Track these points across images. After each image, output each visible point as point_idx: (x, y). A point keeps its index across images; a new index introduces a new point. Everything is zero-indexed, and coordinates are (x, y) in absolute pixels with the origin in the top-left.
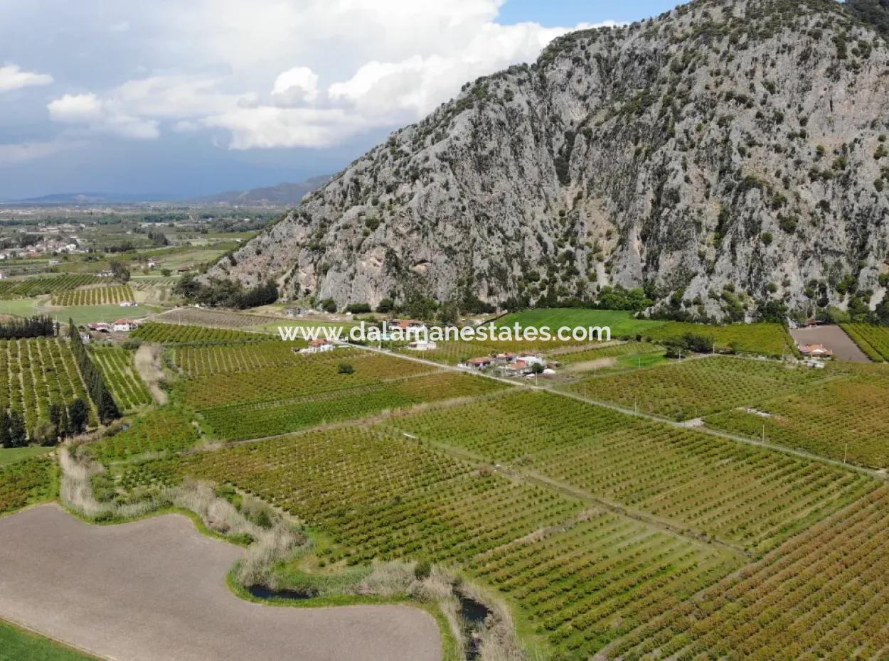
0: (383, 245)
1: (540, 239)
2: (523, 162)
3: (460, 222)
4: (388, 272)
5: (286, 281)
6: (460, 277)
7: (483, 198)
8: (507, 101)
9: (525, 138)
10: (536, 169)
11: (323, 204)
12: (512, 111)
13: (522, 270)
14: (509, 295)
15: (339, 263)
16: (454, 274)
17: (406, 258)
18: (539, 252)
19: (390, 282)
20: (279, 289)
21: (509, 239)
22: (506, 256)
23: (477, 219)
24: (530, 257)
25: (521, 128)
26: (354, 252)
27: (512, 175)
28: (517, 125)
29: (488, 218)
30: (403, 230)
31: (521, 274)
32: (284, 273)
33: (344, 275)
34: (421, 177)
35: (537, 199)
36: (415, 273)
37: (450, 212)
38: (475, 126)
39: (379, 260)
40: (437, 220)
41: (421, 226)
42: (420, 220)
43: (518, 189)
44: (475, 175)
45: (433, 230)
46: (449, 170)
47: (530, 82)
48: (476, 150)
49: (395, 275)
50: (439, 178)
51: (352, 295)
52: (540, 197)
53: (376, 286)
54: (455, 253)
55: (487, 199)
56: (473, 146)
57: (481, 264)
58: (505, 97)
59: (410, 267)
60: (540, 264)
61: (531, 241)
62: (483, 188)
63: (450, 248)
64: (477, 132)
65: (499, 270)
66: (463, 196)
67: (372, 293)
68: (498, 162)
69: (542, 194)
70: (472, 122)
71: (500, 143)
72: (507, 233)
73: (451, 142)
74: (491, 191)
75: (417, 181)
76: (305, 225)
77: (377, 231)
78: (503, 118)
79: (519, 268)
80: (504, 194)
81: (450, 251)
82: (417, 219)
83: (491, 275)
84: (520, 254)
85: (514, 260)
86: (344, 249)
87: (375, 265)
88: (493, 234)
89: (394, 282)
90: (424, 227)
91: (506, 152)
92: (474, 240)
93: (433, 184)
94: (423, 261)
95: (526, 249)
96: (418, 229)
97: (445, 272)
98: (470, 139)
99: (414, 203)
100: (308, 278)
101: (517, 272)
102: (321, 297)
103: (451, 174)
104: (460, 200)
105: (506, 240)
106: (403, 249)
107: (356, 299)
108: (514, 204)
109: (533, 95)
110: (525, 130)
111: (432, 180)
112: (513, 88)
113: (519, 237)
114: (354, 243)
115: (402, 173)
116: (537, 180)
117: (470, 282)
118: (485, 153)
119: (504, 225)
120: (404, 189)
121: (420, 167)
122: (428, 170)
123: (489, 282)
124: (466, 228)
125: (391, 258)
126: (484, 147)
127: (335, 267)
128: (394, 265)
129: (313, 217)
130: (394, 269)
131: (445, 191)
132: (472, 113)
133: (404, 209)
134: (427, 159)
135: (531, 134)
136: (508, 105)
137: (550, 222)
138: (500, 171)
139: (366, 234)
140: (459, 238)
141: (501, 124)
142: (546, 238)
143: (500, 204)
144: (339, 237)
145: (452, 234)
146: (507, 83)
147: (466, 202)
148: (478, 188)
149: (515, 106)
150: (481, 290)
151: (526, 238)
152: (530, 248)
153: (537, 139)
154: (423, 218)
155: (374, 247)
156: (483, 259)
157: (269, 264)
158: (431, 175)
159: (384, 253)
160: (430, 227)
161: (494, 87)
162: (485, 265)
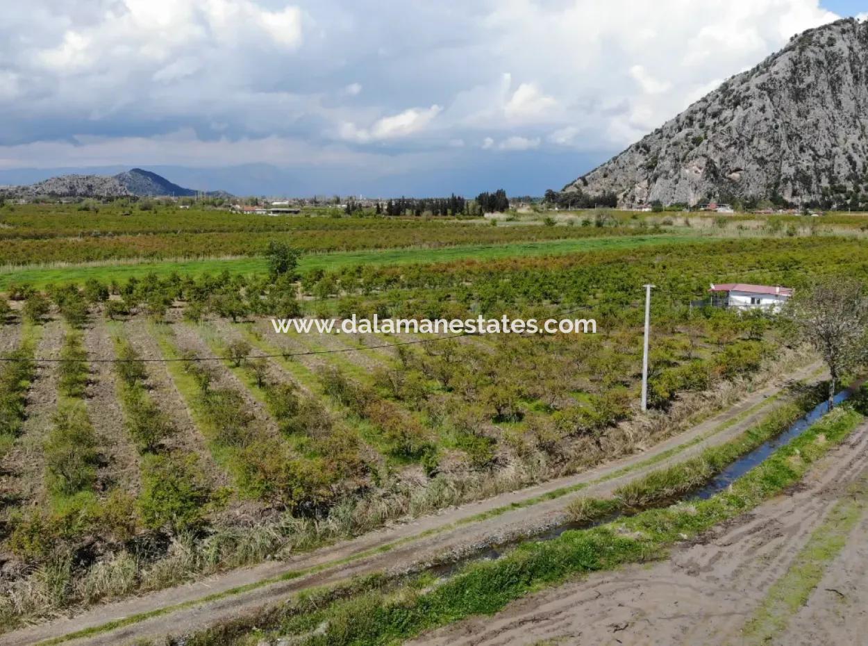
0: (704, 156)
1: (850, 159)
2: (841, 97)
3: (773, 138)
4: (706, 178)
5: (625, 196)
6: (769, 182)
7: (797, 123)
8: (829, 46)
9: (844, 76)
10: (853, 103)
11: (661, 138)
12: (833, 54)
13: (829, 183)
14: (813, 198)
15: (667, 172)
16: (765, 179)
17: (723, 167)
18: (847, 169)
19: (708, 185)
20: (618, 202)
21: (819, 157)
22: (815, 171)
23: (789, 138)
24: (839, 173)
25: (840, 68)
26: (680, 163)
27: (828, 105)
28: (837, 66)
29: (801, 138)
30: (722, 145)
31: (828, 185)
32: (623, 190)
33: (671, 181)
34: (742, 103)
35: (852, 128)
36: (730, 179)
37: (765, 130)
38: (795, 64)
39: (700, 168)
40: (753, 136)
41: (738, 142)
42: (738, 136)
43: (833, 117)
44: (792, 103)
45: (749, 144)
46: (766, 97)
47: (854, 31)
48: (795, 83)
49: (712, 180)
50: (757, 103)
51: (676, 196)
52: (856, 127)
53: (696, 189)
54: (766, 162)
55: (802, 124)
56: (792, 80)
57: (788, 170)
58: (827, 43)
59: (726, 174)
60: (848, 179)
61: (841, 160)
62: (799, 115)
63: (762, 158)
64: (796, 69)
65: (804, 176)
66: (777, 117)
67: (692, 194)
68: (815, 93)
69: (858, 124)
70: (793, 61)
71: (817, 78)
72: (819, 153)
73: (771, 75)
74: (806, 117)
75: (738, 107)
76: (645, 154)
77: (701, 145)
78: (822, 58)
79: (827, 180)
80: (818, 120)
81: (762, 161)
82: (735, 135)
83: (796, 179)
84: (829, 170)
85: (823, 173)
86: (671, 161)
87: (696, 172)
88: (804, 152)
89: (711, 185)
90: (741, 142)
91: (823, 86)
92: (784, 152)
93: (751, 108)
94: (738, 170)
95: (836, 166)
96: (735, 143)
97: (756, 178)
98: (789, 74)
99: (734, 123)
100: (642, 191)
101: (825, 183)
102: (650, 199)
103: (769, 100)
104: (774, 120)
105: (816, 157)
106: (721, 160)
107: (679, 198)
108: (828, 129)
109: (856, 42)
110: (845, 70)
111: (751, 105)
112: (835, 36)
113: (830, 156)
114: (681, 155)
115: (726, 102)
116: (854, 112)
117: (777, 184)
118: (803, 86)
119: (817, 146)
120: (727, 113)
121: (742, 96)
122: (748, 98)
123: (793, 185)
124: (777, 143)
125: (710, 167)
126: (802, 81)
127: (664, 175)
128: (712, 172)
129: (651, 149)
130: (712, 176)
131: (761, 113)
132: (793, 54)
133: (725, 128)
134: (748, 89)
135: (849, 73)
136: (828, 49)
137: (863, 147)
138: (815, 101)
139: (691, 149)
140: (770, 150)
141: (819, 63)
142: (856, 157)
143: (814, 128)
144: (669, 152)
145: (764, 147)
146: (830, 32)
147: (779, 122)
148: (794, 114)
149: (837, 50)
150: (786, 192)
151: (836, 157)
152: (839, 165)
153: (856, 78)
154: (741, 135)
155: (696, 157)
156: (790, 166)
157: (612, 185)
158: (750, 101)
159: (704, 163)
160: (746, 142)
161: (818, 35)
162: (792, 171)
